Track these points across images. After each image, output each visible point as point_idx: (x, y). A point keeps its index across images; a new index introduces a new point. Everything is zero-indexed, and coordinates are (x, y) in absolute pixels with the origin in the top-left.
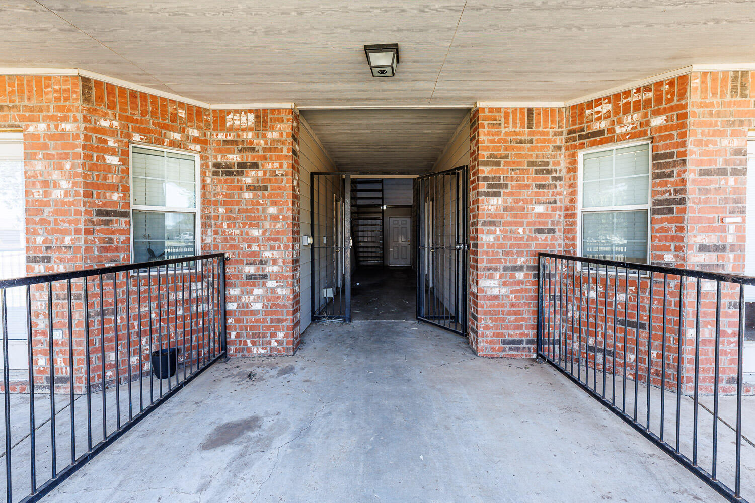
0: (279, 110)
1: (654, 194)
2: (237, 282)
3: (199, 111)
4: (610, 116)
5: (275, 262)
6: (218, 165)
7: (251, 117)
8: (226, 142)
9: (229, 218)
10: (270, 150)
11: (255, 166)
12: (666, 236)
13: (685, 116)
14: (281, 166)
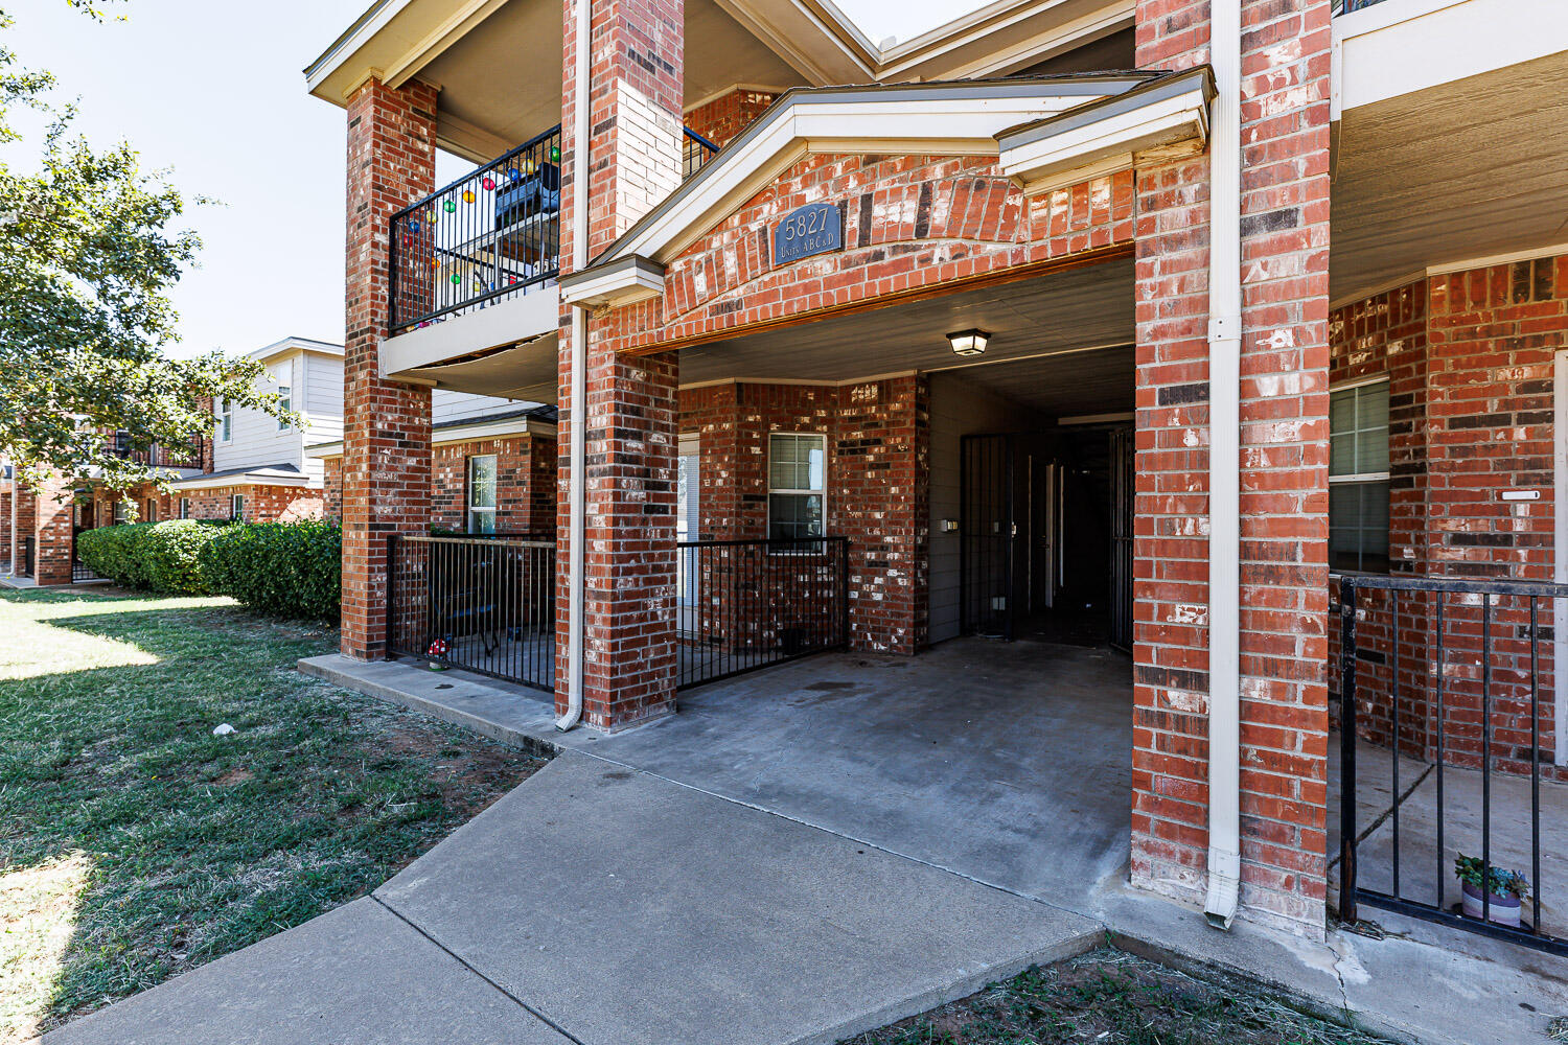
0: (902, 379)
1: (1393, 456)
2: (857, 567)
3: (828, 390)
4: (1341, 340)
5: (896, 548)
6: (842, 444)
7: (875, 389)
8: (852, 419)
9: (853, 500)
10: (894, 423)
11: (878, 442)
12: (1405, 521)
13: (1421, 341)
14: (904, 440)
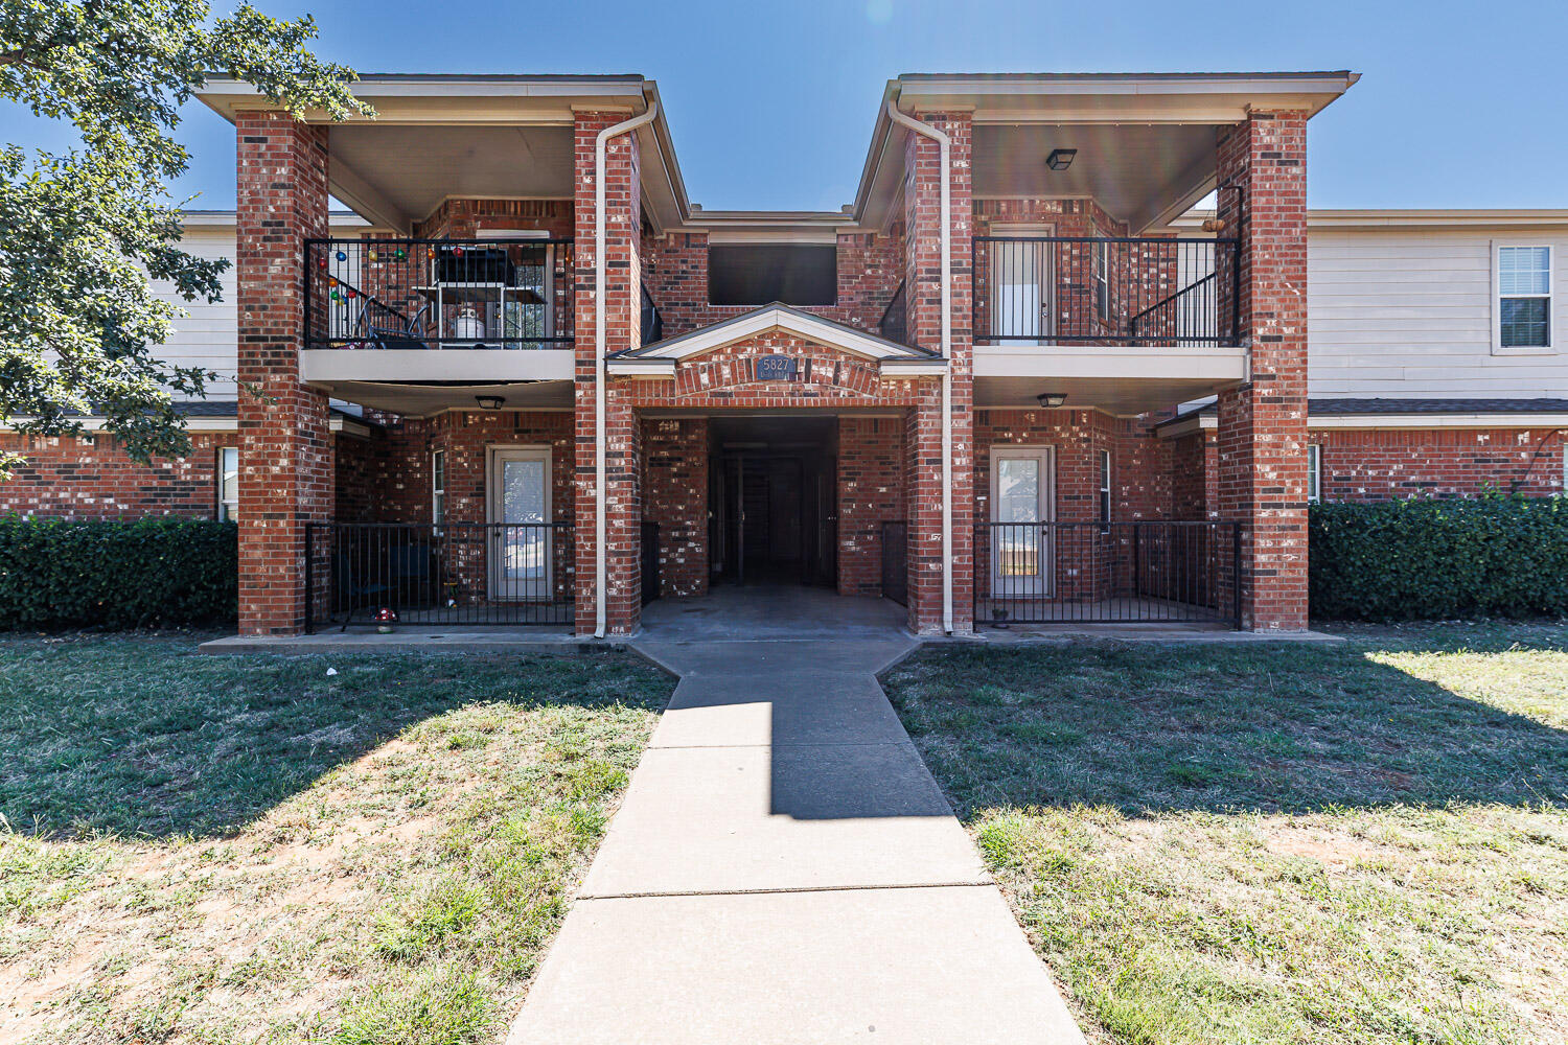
0: (698, 420)
2: (666, 543)
5: (694, 529)
8: (659, 442)
9: (661, 497)
10: (691, 448)
11: (680, 460)
14: (699, 459)
